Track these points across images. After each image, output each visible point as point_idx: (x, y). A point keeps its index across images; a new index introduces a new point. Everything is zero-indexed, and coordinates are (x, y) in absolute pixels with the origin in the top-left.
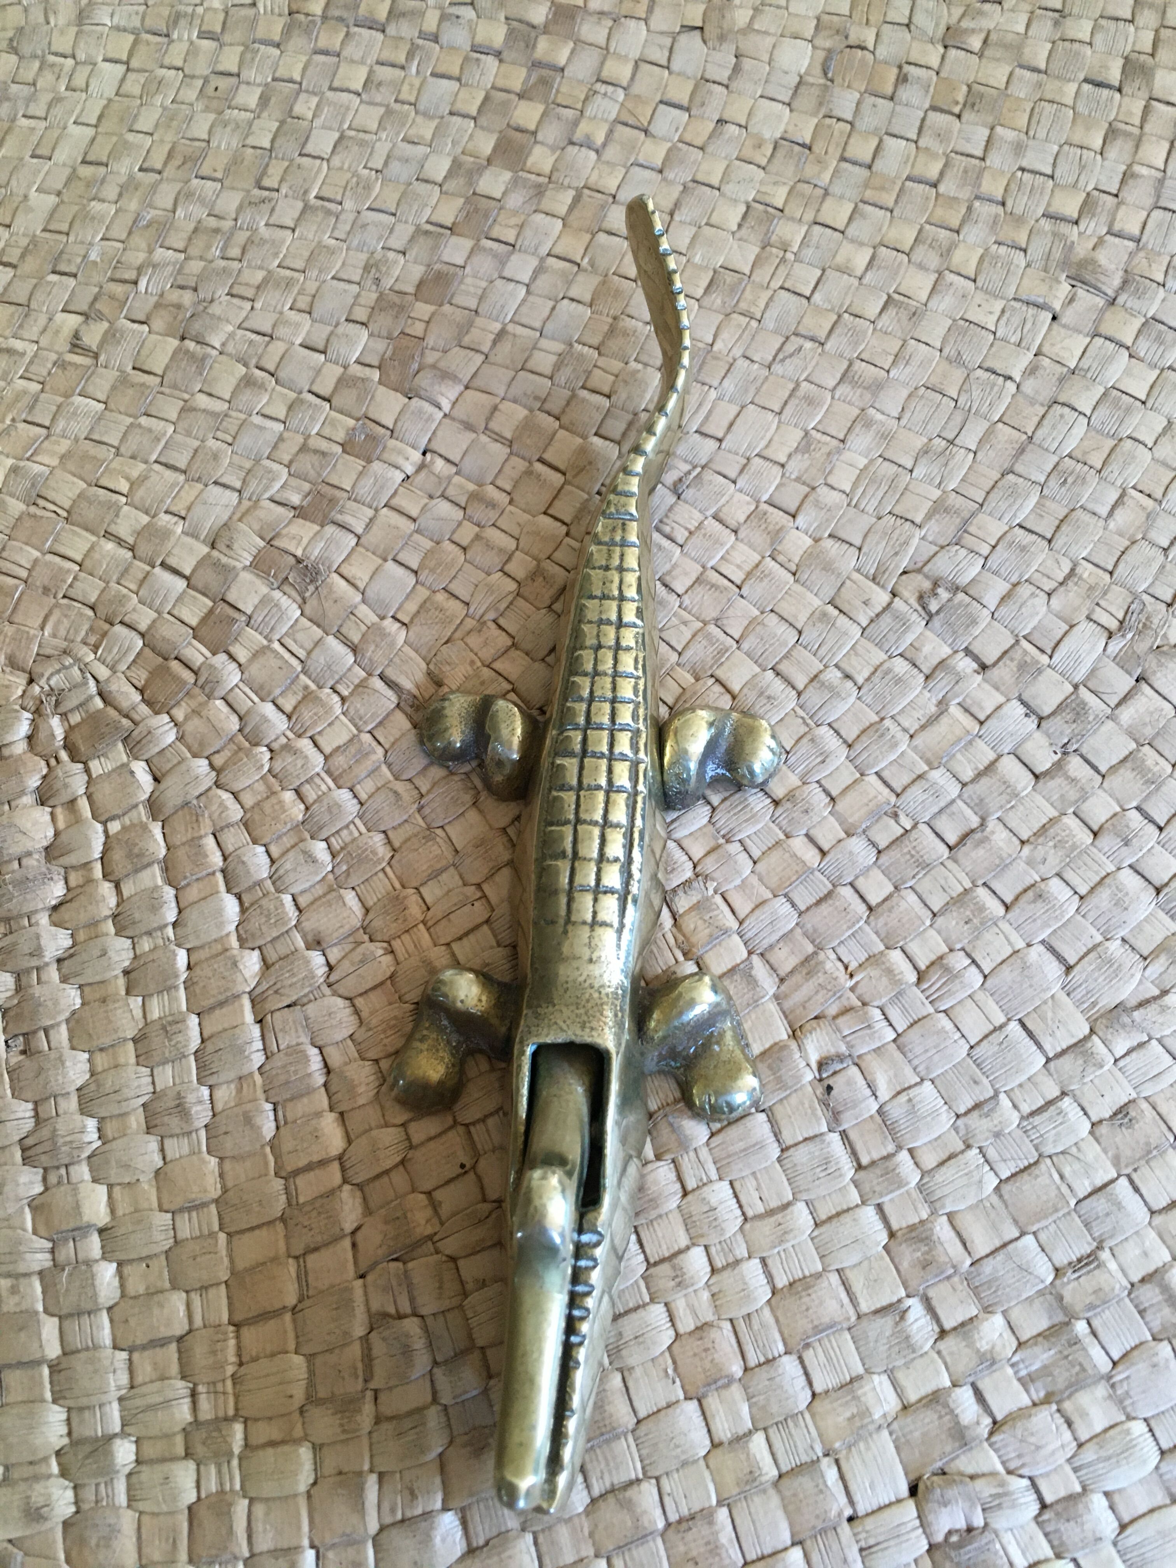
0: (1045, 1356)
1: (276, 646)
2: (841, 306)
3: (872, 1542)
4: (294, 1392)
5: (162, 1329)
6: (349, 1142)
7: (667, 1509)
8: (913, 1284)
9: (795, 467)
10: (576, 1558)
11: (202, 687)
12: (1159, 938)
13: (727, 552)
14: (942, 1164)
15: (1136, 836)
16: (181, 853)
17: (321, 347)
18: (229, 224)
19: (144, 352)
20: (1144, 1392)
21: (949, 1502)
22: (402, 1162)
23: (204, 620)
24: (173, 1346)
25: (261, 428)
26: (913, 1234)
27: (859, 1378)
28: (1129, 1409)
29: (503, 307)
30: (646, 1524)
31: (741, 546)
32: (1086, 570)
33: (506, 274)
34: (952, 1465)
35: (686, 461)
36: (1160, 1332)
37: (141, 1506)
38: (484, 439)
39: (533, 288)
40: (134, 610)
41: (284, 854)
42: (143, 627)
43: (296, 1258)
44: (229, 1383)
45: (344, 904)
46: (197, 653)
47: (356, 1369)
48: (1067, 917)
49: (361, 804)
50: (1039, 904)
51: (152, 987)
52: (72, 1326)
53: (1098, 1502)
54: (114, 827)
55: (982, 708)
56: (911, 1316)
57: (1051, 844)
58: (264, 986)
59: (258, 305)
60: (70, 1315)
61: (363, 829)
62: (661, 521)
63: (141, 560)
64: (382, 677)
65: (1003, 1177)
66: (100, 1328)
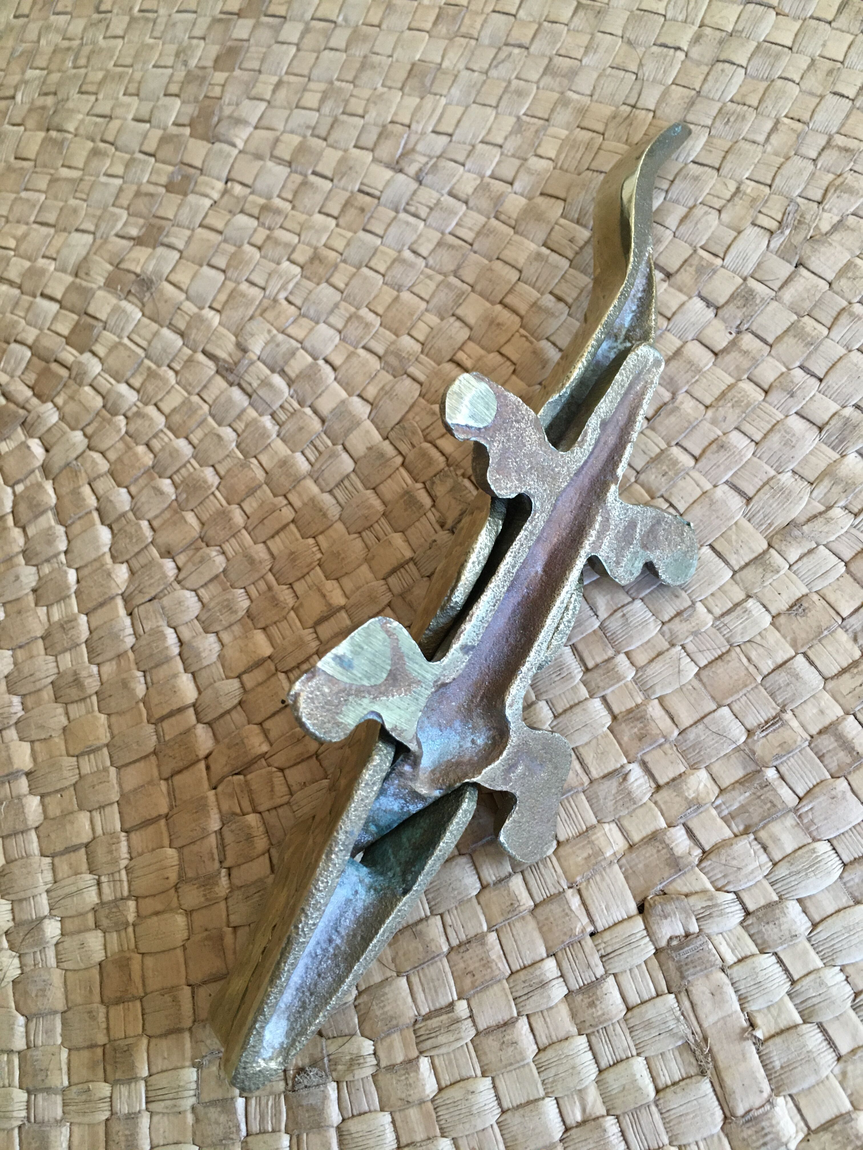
0: (742, 798)
1: (126, 341)
2: (541, 16)
3: (609, 950)
4: (169, 875)
5: (74, 839)
6: (200, 692)
7: (450, 936)
8: (632, 753)
9: (510, 146)
10: (383, 978)
11: (75, 379)
12: (823, 466)
13: (461, 219)
14: (652, 661)
15: (799, 388)
16: (66, 501)
17: (147, 118)
18: (77, 42)
19: (22, 144)
20: (826, 819)
21: (669, 915)
22: (240, 703)
23: (73, 331)
24: (83, 851)
25: (106, 185)
26: (631, 715)
27: (593, 827)
28: (815, 834)
29: (279, 63)
30: (434, 949)
31: (471, 213)
32: (749, 187)
33: (281, 39)
34: (671, 887)
35: (424, 155)
36: (837, 771)
37: (65, 965)
38: (270, 164)
39: (301, 45)
40: (23, 330)
41: (140, 491)
42: (30, 341)
43: (166, 779)
44: (123, 873)
45: (186, 522)
46: (69, 355)
47: (212, 854)
48: (745, 460)
49: (194, 447)
50: (722, 453)
51: (52, 598)
52: (12, 842)
53: (793, 909)
54: (20, 488)
55: (669, 308)
56: (632, 778)
57: (730, 405)
58: (132, 588)
59: (101, 96)
60: (9, 836)
61: (196, 465)
62: (408, 204)
63: (27, 294)
64: (204, 352)
65: (702, 665)
66: (31, 842)
